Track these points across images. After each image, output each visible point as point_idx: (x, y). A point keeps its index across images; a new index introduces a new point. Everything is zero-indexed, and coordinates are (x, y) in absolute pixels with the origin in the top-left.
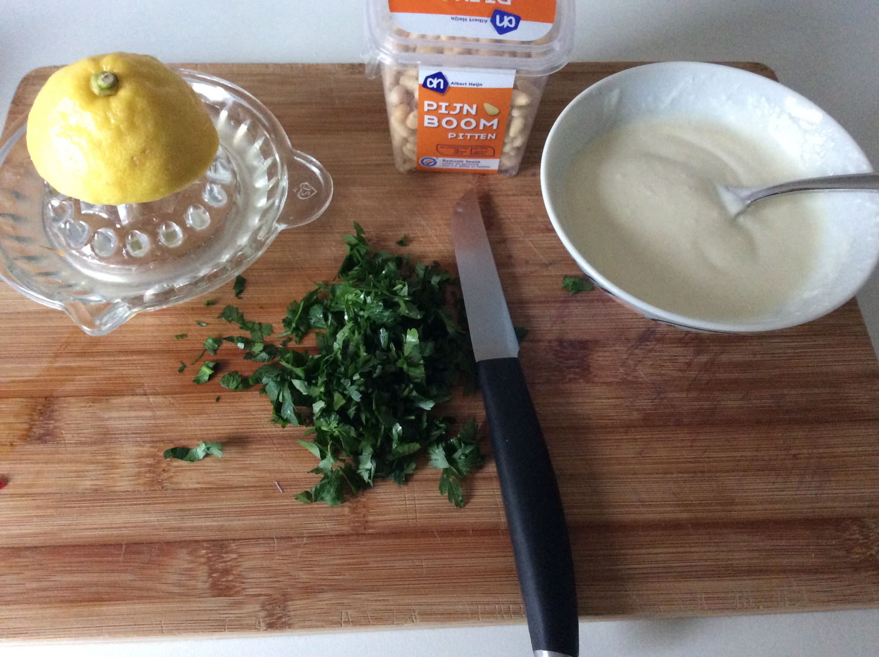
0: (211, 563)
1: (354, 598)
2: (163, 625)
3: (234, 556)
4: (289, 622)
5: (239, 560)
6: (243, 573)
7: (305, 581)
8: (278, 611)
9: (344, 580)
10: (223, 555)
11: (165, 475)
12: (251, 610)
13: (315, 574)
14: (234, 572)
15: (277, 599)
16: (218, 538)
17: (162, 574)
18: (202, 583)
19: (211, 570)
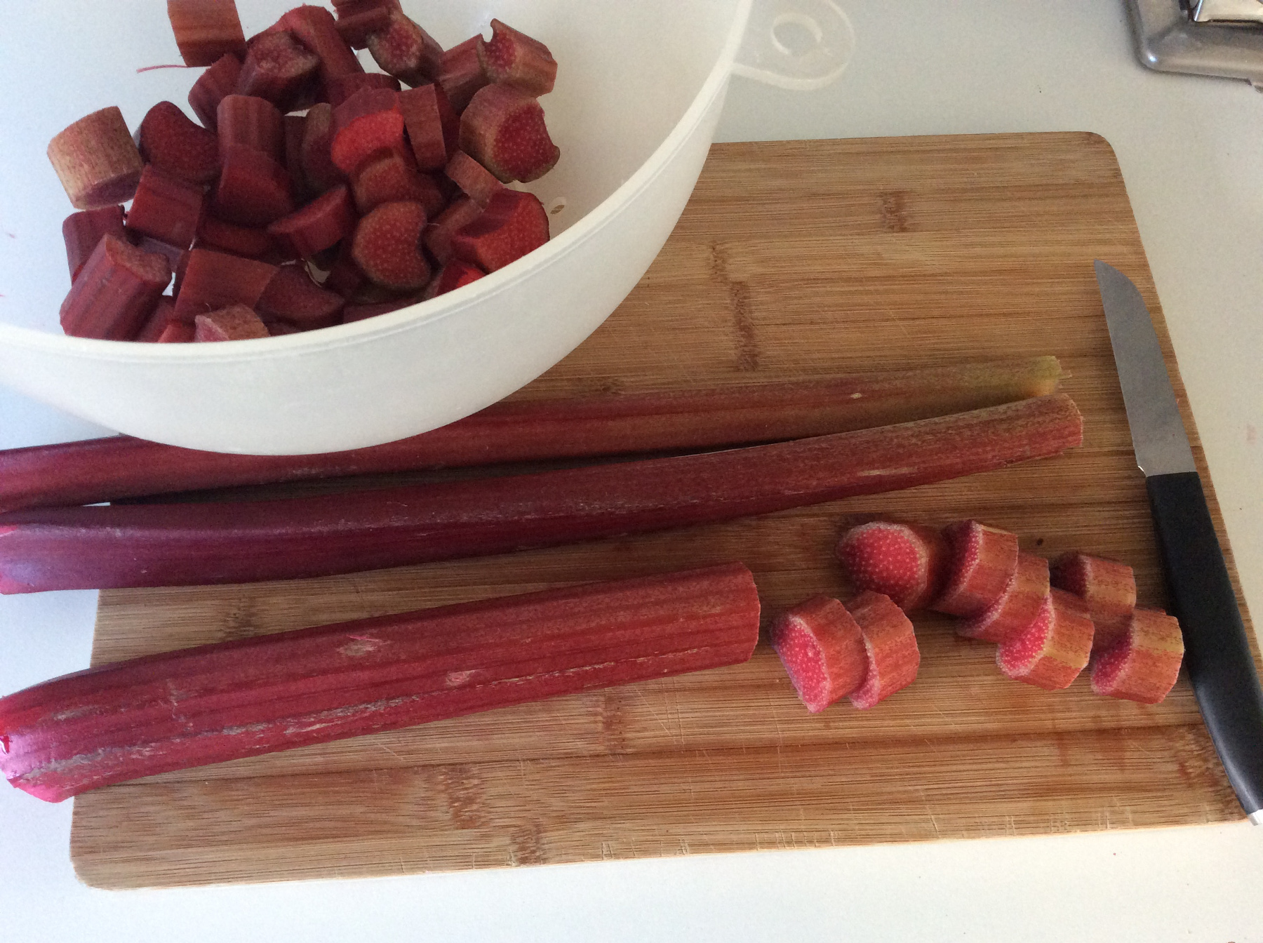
0: (450, 791)
1: (615, 829)
2: (403, 864)
3: (476, 782)
4: (545, 856)
5: (482, 787)
6: (488, 801)
7: (558, 809)
8: (531, 845)
9: (601, 808)
10: (464, 781)
12: (500, 844)
13: (567, 801)
14: (478, 800)
15: (527, 831)
16: (456, 761)
17: (397, 805)
18: (442, 813)
19: (451, 798)
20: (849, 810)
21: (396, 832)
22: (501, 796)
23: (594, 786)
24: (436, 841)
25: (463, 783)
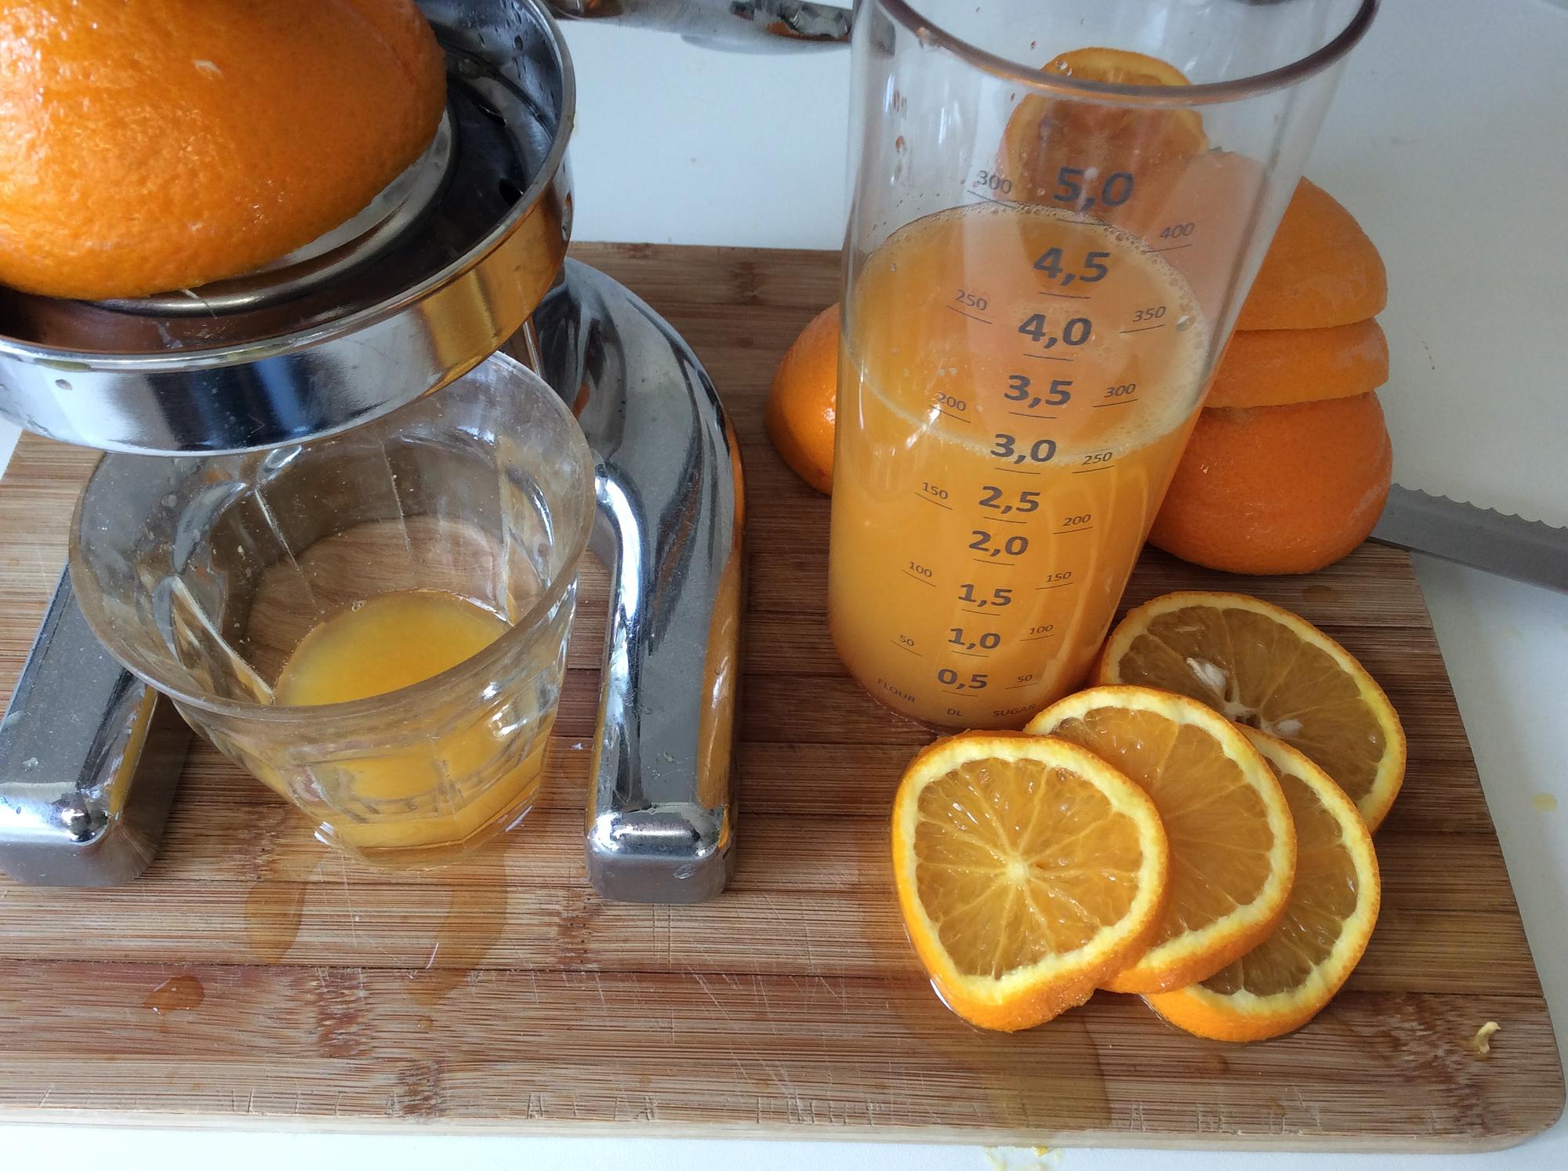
0: (321, 1003)
1: (552, 1075)
2: (235, 1099)
3: (362, 993)
4: (441, 1106)
5: (370, 1001)
6: (375, 1023)
7: (474, 1041)
8: (426, 1088)
9: (539, 1044)
10: (345, 991)
11: (265, 857)
12: (382, 1082)
13: (493, 1031)
14: (360, 1020)
15: (424, 1068)
16: (341, 962)
17: (243, 1016)
18: (305, 1034)
19: (322, 1014)
20: (900, 1074)
21: (232, 1053)
22: (394, 1017)
23: (532, 1014)
24: (292, 1071)
25: (343, 993)
